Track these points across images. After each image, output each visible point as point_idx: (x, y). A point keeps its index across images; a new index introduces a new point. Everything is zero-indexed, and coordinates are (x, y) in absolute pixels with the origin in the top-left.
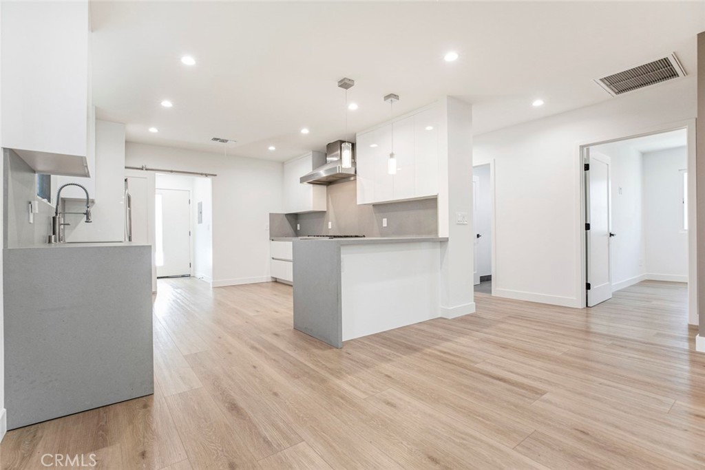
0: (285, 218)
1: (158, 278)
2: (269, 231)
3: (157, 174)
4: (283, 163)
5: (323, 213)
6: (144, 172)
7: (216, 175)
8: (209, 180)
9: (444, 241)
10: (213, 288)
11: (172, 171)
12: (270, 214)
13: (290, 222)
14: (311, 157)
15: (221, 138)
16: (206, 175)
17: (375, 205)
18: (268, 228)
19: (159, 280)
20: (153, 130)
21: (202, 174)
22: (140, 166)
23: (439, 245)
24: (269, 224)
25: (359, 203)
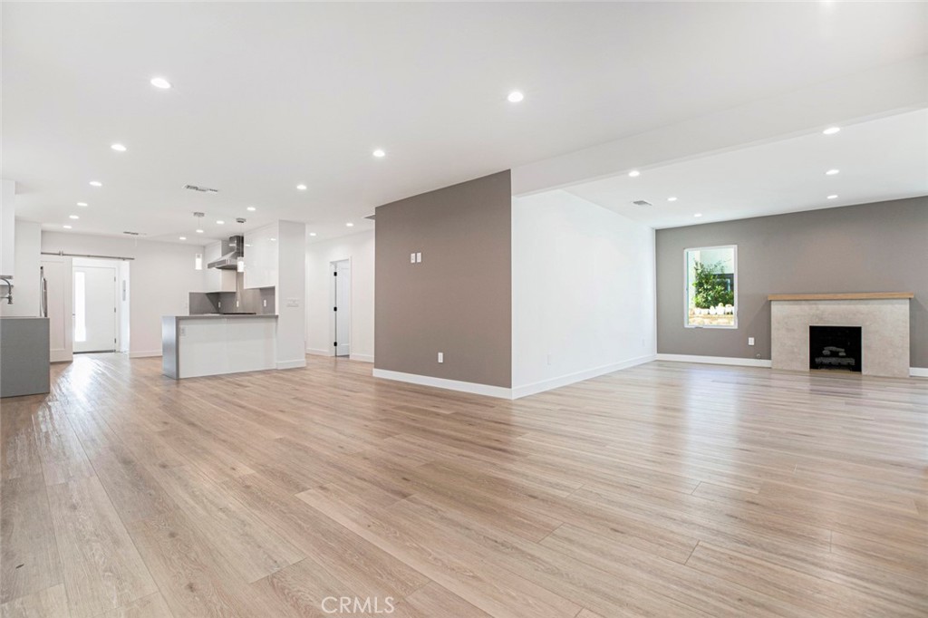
1: (74, 353)
3: (75, 259)
4: (204, 247)
5: (234, 293)
6: (61, 257)
7: (133, 259)
8: (126, 263)
9: (277, 317)
10: (131, 358)
11: (89, 256)
12: (191, 294)
13: (212, 301)
14: (220, 246)
15: (132, 232)
16: (124, 259)
17: (261, 289)
18: (188, 305)
19: (74, 356)
20: (68, 227)
21: (119, 258)
22: (58, 252)
23: (274, 320)
24: (188, 302)
25: (245, 288)
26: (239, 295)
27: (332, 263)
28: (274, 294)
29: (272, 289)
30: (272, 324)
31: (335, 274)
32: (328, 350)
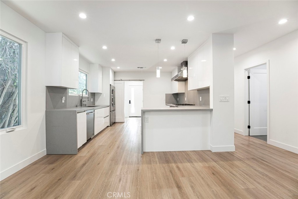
0: (173, 96)
2: (165, 101)
3: (125, 81)
4: (171, 72)
6: (121, 81)
7: (144, 80)
8: (142, 82)
9: (211, 110)
11: (129, 80)
12: (166, 94)
15: (140, 67)
16: (141, 80)
17: (198, 90)
18: (165, 100)
20: (118, 68)
21: (139, 80)
23: (209, 112)
24: (165, 98)
25: (188, 90)
26: (186, 95)
27: (246, 70)
28: (209, 92)
29: (207, 90)
30: (208, 115)
31: (249, 77)
32: (244, 131)
